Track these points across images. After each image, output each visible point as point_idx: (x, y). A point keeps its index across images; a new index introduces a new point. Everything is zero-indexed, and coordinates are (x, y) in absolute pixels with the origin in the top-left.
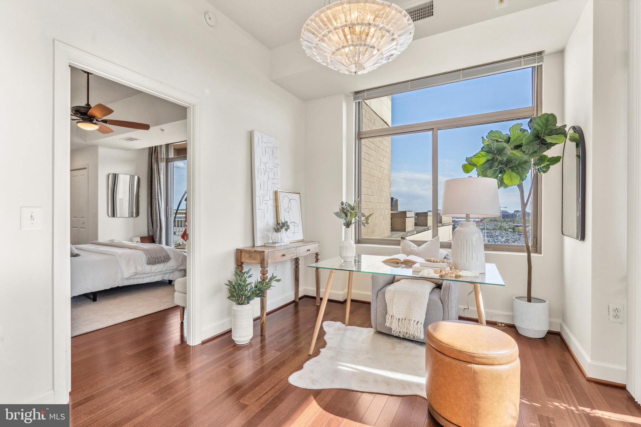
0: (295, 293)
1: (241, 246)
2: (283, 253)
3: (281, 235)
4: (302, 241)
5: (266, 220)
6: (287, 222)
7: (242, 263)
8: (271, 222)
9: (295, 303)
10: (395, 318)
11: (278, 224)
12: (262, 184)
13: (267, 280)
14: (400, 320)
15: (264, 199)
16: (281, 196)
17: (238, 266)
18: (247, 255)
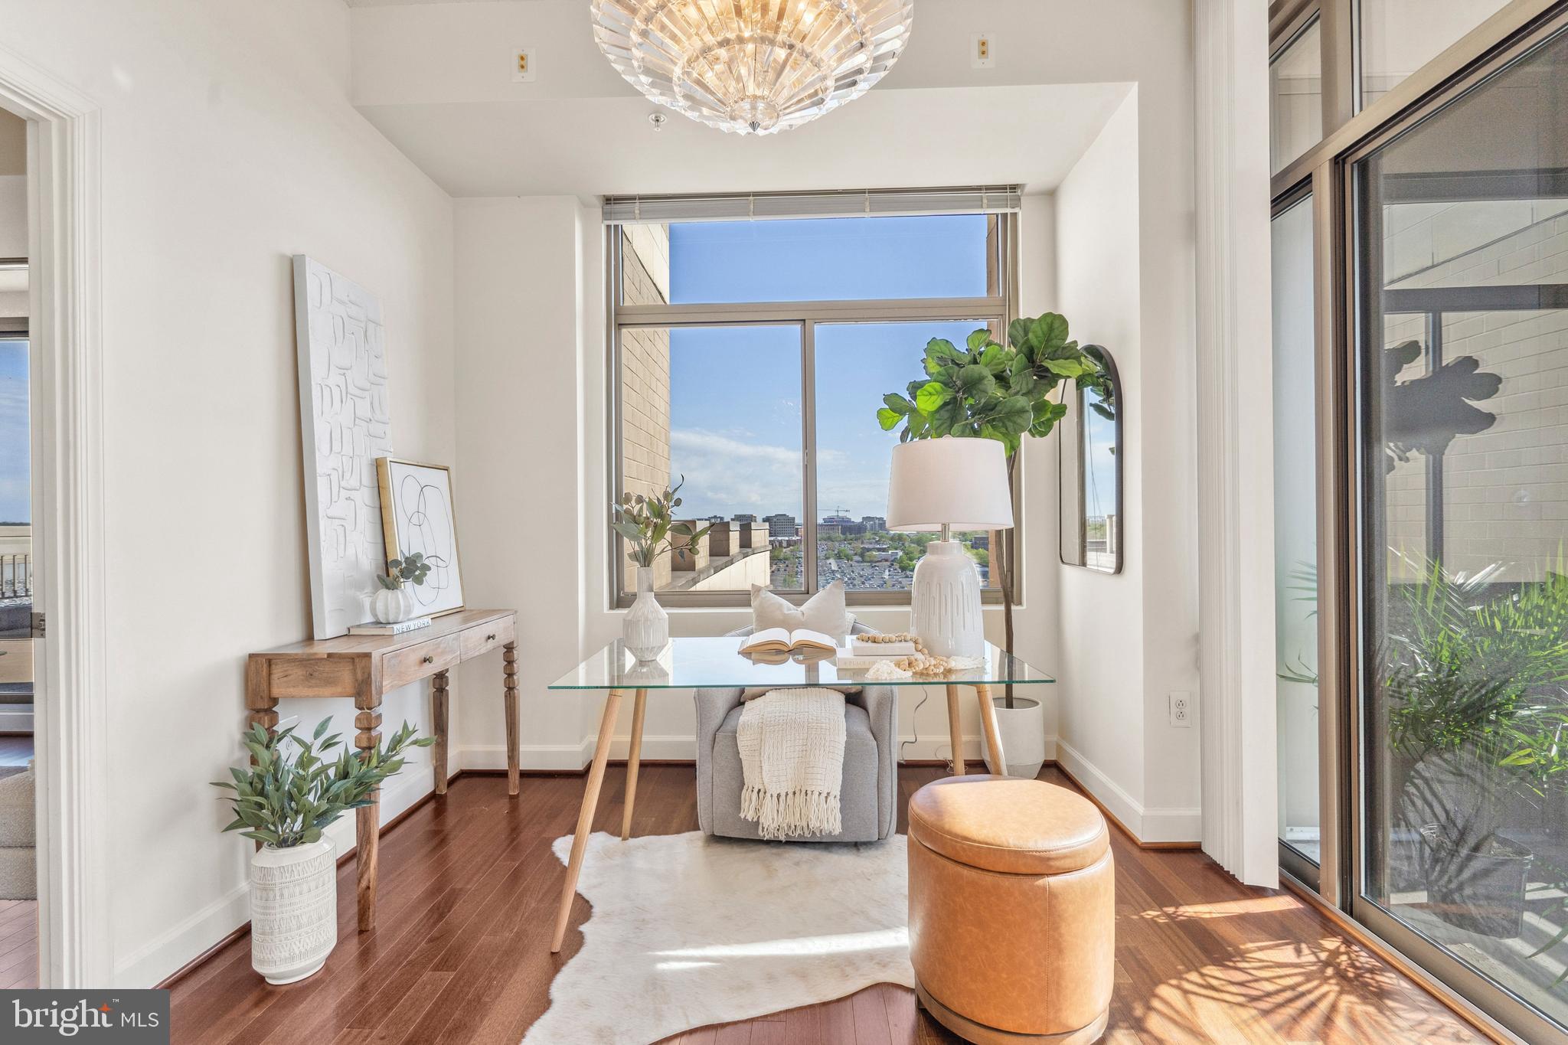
0: (435, 769)
1: (263, 643)
2: (422, 654)
3: (405, 597)
4: (458, 611)
5: (351, 551)
6: (419, 556)
7: (275, 701)
8: (367, 557)
9: (435, 800)
10: (768, 795)
11: (387, 564)
12: (336, 436)
13: (384, 748)
14: (783, 798)
15: (343, 484)
16: (396, 475)
17: (258, 711)
18: (297, 673)
